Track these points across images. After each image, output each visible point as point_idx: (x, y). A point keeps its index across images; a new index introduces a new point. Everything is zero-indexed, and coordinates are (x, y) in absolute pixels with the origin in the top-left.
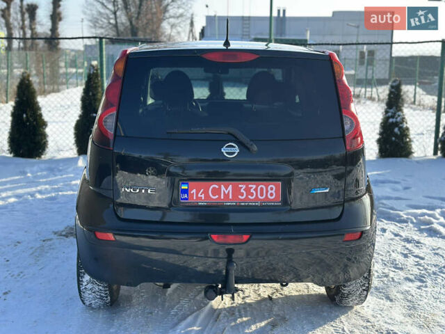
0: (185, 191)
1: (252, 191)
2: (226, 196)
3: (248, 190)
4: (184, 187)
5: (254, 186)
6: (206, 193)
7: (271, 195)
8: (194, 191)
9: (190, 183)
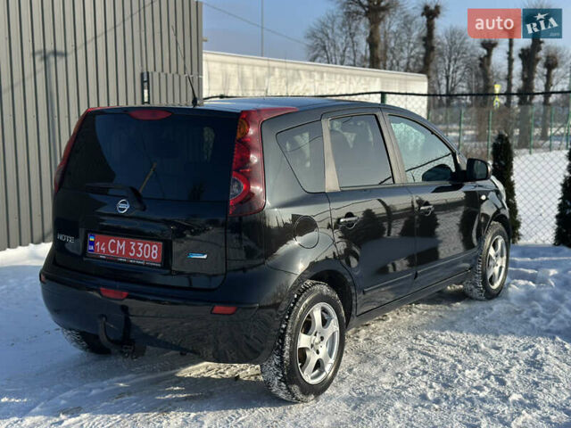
0: (92, 243)
1: (140, 249)
2: (121, 251)
3: (136, 247)
4: (92, 239)
5: (142, 245)
6: (106, 246)
7: (154, 255)
8: (98, 244)
9: (96, 235)
